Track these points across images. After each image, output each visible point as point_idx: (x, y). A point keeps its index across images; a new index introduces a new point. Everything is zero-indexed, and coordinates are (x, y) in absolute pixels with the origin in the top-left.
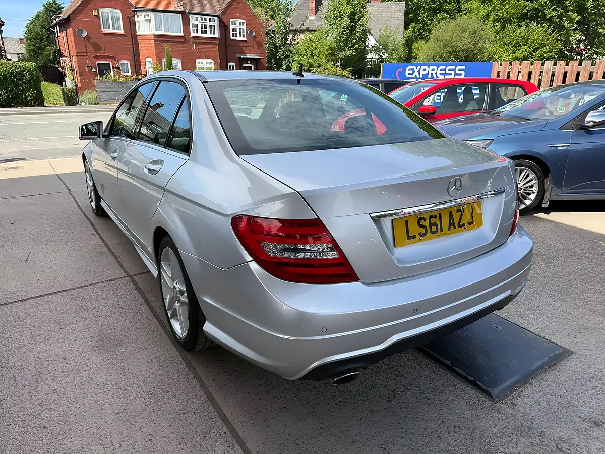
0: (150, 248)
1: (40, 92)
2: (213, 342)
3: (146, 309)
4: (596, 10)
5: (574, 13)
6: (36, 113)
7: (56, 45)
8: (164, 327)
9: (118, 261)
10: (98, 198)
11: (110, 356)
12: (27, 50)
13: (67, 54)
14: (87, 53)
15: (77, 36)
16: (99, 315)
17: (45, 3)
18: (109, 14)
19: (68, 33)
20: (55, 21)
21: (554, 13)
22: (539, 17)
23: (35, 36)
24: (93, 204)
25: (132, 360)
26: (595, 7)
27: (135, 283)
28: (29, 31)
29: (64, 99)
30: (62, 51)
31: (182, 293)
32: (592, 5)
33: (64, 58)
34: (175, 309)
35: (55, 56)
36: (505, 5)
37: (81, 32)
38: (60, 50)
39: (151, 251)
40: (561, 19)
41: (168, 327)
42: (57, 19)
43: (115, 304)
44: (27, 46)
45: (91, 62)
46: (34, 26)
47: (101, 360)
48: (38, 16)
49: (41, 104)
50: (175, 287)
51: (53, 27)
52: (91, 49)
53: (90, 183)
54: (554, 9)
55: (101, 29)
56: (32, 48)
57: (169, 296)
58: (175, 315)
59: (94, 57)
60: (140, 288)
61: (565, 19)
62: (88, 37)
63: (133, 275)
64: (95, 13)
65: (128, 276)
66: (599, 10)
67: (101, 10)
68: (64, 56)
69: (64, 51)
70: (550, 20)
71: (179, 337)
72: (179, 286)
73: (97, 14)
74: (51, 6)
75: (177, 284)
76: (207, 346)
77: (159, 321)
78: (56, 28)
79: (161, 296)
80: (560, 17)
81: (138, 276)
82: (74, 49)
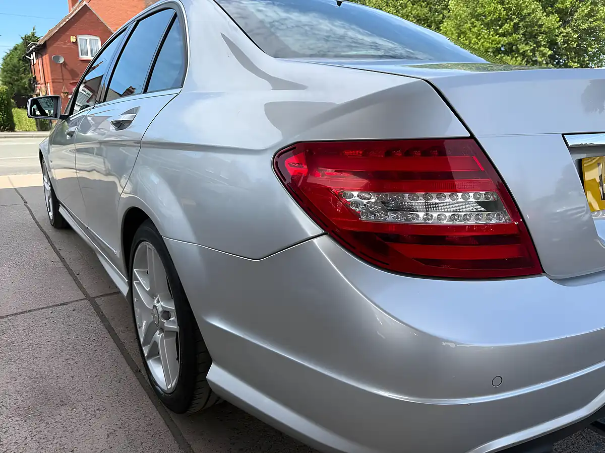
0: (117, 251)
1: (10, 117)
2: (219, 398)
3: (111, 344)
4: (566, 45)
5: (545, 47)
6: (5, 137)
7: (32, 73)
8: (137, 372)
9: (75, 280)
10: (56, 203)
11: (43, 424)
12: (3, 81)
13: (43, 81)
14: (63, 79)
15: (54, 62)
16: (36, 356)
17: (23, 37)
18: (88, 41)
19: (44, 61)
20: (31, 49)
21: (527, 48)
22: (513, 51)
23: (12, 68)
24: (51, 214)
25: (81, 432)
26: (564, 42)
27: (96, 307)
28: (5, 63)
29: (37, 124)
30: (38, 78)
31: (166, 314)
32: (562, 41)
33: (39, 85)
34: (155, 344)
35: (30, 84)
36: (480, 39)
37: (57, 58)
38: (35, 78)
39: (118, 255)
40: (534, 54)
41: (143, 372)
42: (33, 47)
43: (64, 338)
44: (3, 78)
45: (67, 88)
46: (11, 58)
47: (26, 434)
48: (16, 49)
49: (12, 129)
50: (155, 307)
51: (29, 55)
52: (67, 75)
53: (48, 188)
54: (527, 44)
55: (78, 56)
56: (8, 79)
57: (144, 323)
58: (154, 353)
59: (71, 83)
60: (103, 315)
61: (537, 53)
62: (64, 64)
63: (94, 298)
64: (73, 39)
65: (87, 297)
66: (568, 45)
67: (79, 37)
68: (39, 84)
69: (40, 78)
70: (524, 55)
71: (162, 390)
72: (162, 303)
73: (75, 40)
74: (29, 39)
75: (158, 302)
76: (209, 404)
77: (130, 362)
78: (32, 55)
79: (133, 325)
80: (533, 51)
81: (103, 298)
82: (50, 75)
